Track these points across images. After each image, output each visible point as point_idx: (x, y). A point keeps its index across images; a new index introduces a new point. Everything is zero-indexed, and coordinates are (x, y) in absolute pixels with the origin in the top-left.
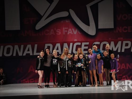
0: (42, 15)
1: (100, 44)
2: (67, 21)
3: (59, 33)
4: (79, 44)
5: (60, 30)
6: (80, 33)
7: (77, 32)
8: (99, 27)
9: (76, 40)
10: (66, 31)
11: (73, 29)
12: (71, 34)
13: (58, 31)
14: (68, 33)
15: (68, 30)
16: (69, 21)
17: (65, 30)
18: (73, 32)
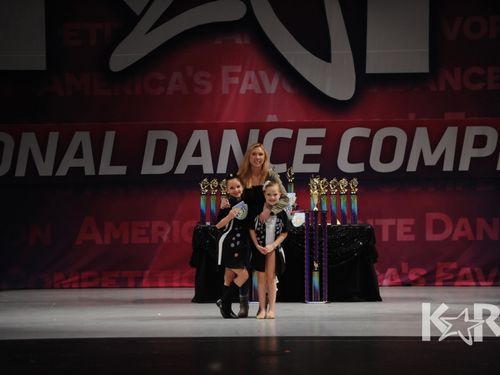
0: (138, 14)
1: (372, 135)
2: (239, 41)
3: (203, 87)
4: (287, 133)
5: (208, 75)
6: (288, 89)
7: (279, 85)
8: (370, 69)
9: (272, 118)
10: (236, 80)
11: (263, 74)
12: (253, 91)
13: (203, 78)
14: (243, 91)
15: (241, 76)
16: (247, 41)
17: (231, 75)
18: (262, 86)
